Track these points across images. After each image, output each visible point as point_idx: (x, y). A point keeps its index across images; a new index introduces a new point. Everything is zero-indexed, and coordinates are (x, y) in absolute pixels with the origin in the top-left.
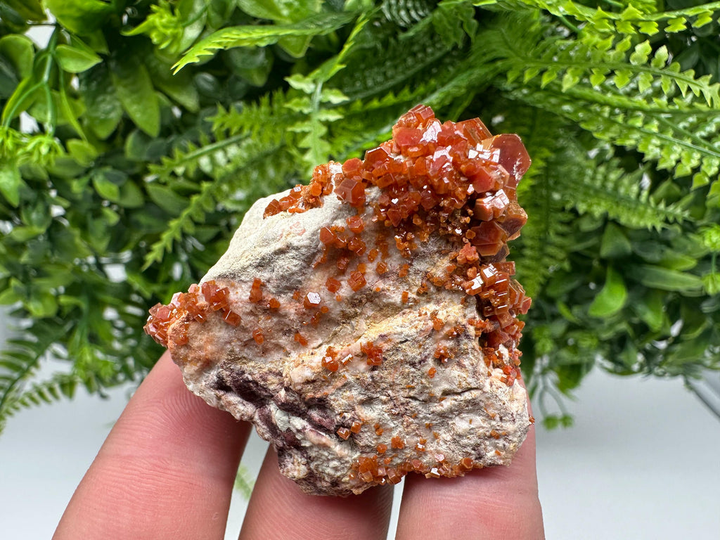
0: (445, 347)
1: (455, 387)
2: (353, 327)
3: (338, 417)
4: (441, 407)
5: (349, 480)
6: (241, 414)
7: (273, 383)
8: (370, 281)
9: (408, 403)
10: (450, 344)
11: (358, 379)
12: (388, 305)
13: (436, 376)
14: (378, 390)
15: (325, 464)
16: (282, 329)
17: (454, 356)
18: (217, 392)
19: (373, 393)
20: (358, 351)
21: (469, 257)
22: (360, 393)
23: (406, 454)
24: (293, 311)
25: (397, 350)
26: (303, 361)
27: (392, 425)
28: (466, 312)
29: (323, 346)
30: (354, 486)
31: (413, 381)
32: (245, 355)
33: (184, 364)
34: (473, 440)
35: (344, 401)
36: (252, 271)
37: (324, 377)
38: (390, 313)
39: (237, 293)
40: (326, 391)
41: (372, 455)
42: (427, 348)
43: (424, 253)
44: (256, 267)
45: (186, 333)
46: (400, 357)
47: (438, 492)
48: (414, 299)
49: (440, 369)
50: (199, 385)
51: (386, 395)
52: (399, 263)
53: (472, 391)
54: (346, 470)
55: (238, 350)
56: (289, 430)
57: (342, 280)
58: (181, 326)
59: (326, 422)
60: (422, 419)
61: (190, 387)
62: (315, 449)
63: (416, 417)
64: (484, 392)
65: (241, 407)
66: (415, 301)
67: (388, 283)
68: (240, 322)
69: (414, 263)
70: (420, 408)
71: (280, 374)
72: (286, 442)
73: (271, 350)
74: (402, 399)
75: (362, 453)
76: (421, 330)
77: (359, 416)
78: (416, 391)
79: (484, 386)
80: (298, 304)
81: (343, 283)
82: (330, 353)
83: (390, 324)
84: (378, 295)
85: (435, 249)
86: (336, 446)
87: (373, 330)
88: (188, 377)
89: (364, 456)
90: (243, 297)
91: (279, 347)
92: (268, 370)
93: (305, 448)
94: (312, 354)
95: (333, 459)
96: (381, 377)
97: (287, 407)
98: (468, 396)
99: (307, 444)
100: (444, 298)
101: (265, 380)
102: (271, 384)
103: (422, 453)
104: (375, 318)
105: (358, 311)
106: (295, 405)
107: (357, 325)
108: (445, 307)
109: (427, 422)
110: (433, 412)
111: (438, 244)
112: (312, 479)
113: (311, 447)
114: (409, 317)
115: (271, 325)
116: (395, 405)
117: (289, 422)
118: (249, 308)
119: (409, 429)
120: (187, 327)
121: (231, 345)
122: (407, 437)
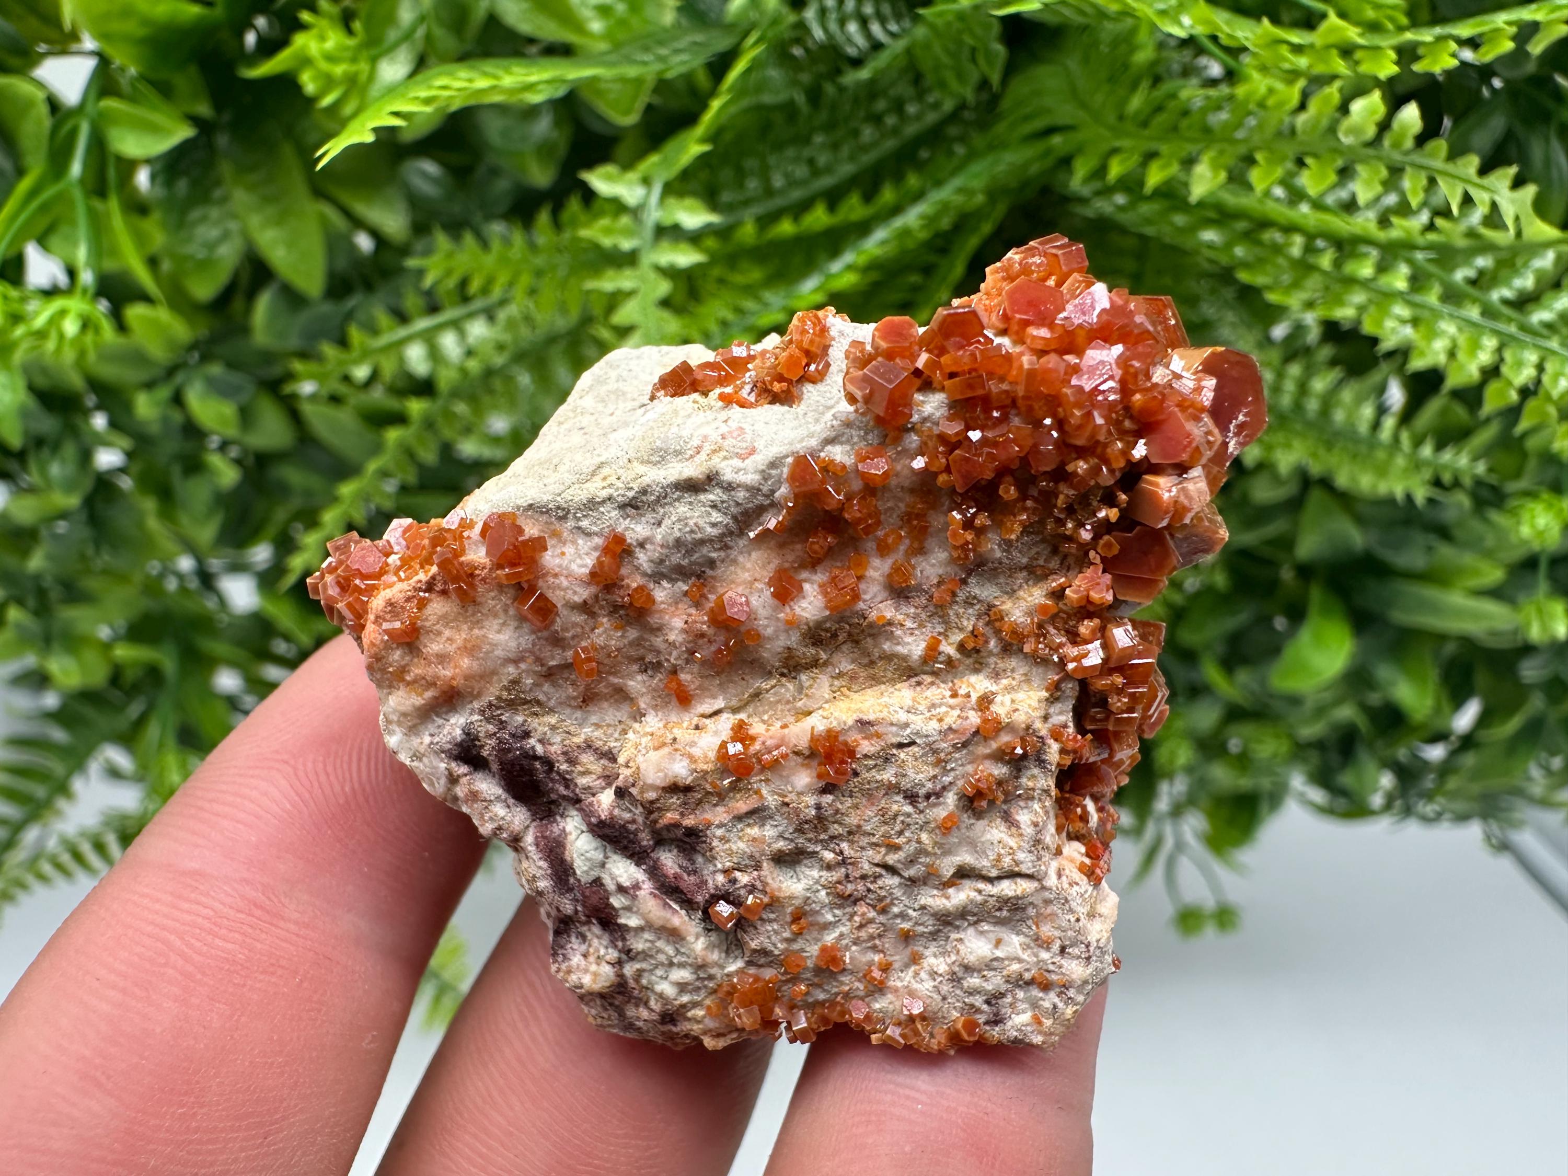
0: (991, 775)
1: (985, 863)
2: (800, 689)
3: (720, 878)
4: (944, 901)
5: (704, 1017)
6: (496, 825)
7: (586, 773)
8: (867, 597)
9: (877, 877)
10: (1000, 771)
11: (787, 805)
12: (889, 658)
13: (955, 832)
14: (823, 836)
15: (659, 972)
16: (642, 658)
17: (1002, 797)
18: (453, 765)
19: (810, 840)
20: (803, 743)
21: (1095, 596)
22: (781, 836)
23: (842, 983)
24: (678, 623)
25: (887, 760)
26: (675, 739)
27: (829, 917)
28: (1052, 710)
29: (725, 716)
30: (710, 1030)
31: (901, 833)
32: (541, 697)
33: (390, 686)
34: (994, 982)
35: (742, 845)
36: (611, 514)
37: (713, 784)
38: (889, 675)
39: (563, 554)
40: (708, 816)
41: (768, 973)
42: (952, 769)
43: (1000, 563)
44: (622, 507)
45: (418, 618)
46: (888, 775)
47: (889, 1076)
48: (949, 657)
49: (966, 819)
50: (415, 741)
51: (834, 851)
52: (941, 571)
53: (1019, 880)
54: (703, 993)
55: (529, 681)
56: (598, 882)
57: (805, 581)
58: (408, 600)
59: (689, 880)
60: (896, 916)
61: (393, 740)
62: (647, 936)
63: (884, 911)
64: (1044, 888)
65: (499, 810)
66: (950, 662)
67: (904, 609)
68: (553, 622)
69: (972, 580)
70: (898, 893)
71: (610, 756)
72: (584, 906)
73: (606, 698)
74: (866, 866)
75: (750, 963)
76: (950, 729)
77: (765, 884)
78: (901, 855)
79: (1046, 873)
80: (693, 611)
81: (807, 587)
82: (740, 733)
83: (885, 699)
84: (874, 631)
85: (1025, 560)
86: (697, 938)
87: (843, 705)
88: (394, 718)
89: (752, 971)
90: (574, 567)
91: (621, 695)
92: (586, 741)
93: (625, 929)
94: (697, 728)
95: (681, 965)
96: (837, 811)
97: (607, 831)
98: (1007, 888)
99: (633, 921)
100: (1013, 671)
101: (572, 762)
102: (583, 774)
103: (879, 988)
104: (853, 678)
105: (823, 656)
106: (627, 831)
107: (811, 686)
108: (1009, 689)
109: (906, 926)
110: (923, 908)
111: (1035, 550)
112: (620, 998)
113: (641, 929)
114: (928, 693)
115: (620, 644)
116: (847, 876)
117: (603, 865)
118: (582, 594)
119: (863, 934)
120: (422, 604)
121: (518, 668)
122: (854, 948)
